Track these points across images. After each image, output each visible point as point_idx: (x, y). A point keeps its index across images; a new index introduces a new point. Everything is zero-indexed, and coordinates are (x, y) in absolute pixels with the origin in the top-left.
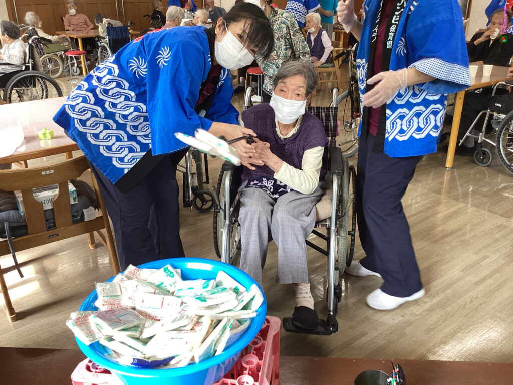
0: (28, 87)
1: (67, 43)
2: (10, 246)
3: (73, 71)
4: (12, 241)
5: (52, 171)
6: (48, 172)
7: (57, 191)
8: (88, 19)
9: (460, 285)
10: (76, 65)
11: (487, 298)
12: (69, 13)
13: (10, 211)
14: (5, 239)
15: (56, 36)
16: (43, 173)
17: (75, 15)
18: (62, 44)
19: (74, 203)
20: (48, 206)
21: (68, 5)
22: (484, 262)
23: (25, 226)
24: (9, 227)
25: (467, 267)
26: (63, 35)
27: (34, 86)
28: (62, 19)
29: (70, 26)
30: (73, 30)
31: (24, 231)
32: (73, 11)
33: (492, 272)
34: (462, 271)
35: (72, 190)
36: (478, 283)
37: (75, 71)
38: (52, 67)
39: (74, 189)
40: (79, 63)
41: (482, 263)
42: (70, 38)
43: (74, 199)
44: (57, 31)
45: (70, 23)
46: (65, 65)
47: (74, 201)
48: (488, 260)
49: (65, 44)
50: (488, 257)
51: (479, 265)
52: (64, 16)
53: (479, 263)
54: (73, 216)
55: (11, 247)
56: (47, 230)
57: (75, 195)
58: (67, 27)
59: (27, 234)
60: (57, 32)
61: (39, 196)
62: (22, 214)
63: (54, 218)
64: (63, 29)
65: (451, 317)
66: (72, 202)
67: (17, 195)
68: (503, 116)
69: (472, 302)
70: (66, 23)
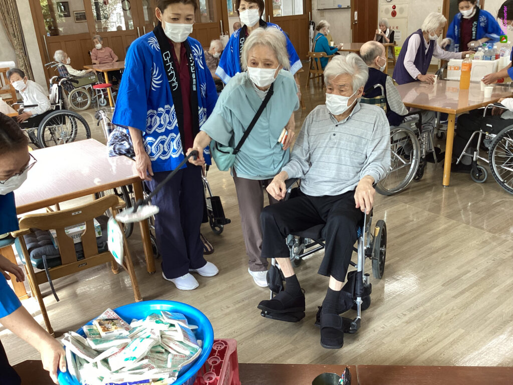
0: (59, 124)
1: (95, 77)
2: (47, 275)
3: (101, 102)
4: (50, 271)
5: (80, 212)
6: (77, 213)
7: (84, 227)
8: (113, 52)
9: (439, 299)
10: (103, 96)
11: (462, 310)
12: (95, 47)
13: (46, 246)
14: (43, 270)
15: (84, 71)
16: (73, 214)
17: (101, 49)
18: (89, 78)
19: (99, 236)
20: (77, 240)
21: (95, 40)
22: (464, 276)
23: (59, 258)
24: (47, 259)
25: (448, 281)
26: (91, 70)
27: (64, 123)
28: (89, 53)
29: (96, 59)
30: (100, 63)
31: (59, 262)
32: (99, 46)
33: (471, 285)
34: (443, 285)
35: (97, 226)
36: (455, 297)
37: (102, 102)
38: (81, 100)
39: (99, 224)
40: (106, 95)
41: (462, 278)
42: (97, 72)
43: (99, 233)
44: (85, 65)
45: (96, 56)
46: (93, 97)
47: (99, 234)
48: (469, 275)
49: (92, 78)
50: (469, 271)
51: (459, 279)
52: (91, 50)
53: (460, 278)
54: (99, 247)
55: (49, 276)
56: (78, 261)
57: (100, 229)
58: (94, 61)
59: (61, 264)
60: (85, 67)
61: (70, 233)
62: (57, 248)
63: (83, 251)
64: (90, 63)
65: (426, 328)
66: (97, 235)
67: (51, 233)
68: (494, 136)
69: (447, 314)
70: (92, 57)
